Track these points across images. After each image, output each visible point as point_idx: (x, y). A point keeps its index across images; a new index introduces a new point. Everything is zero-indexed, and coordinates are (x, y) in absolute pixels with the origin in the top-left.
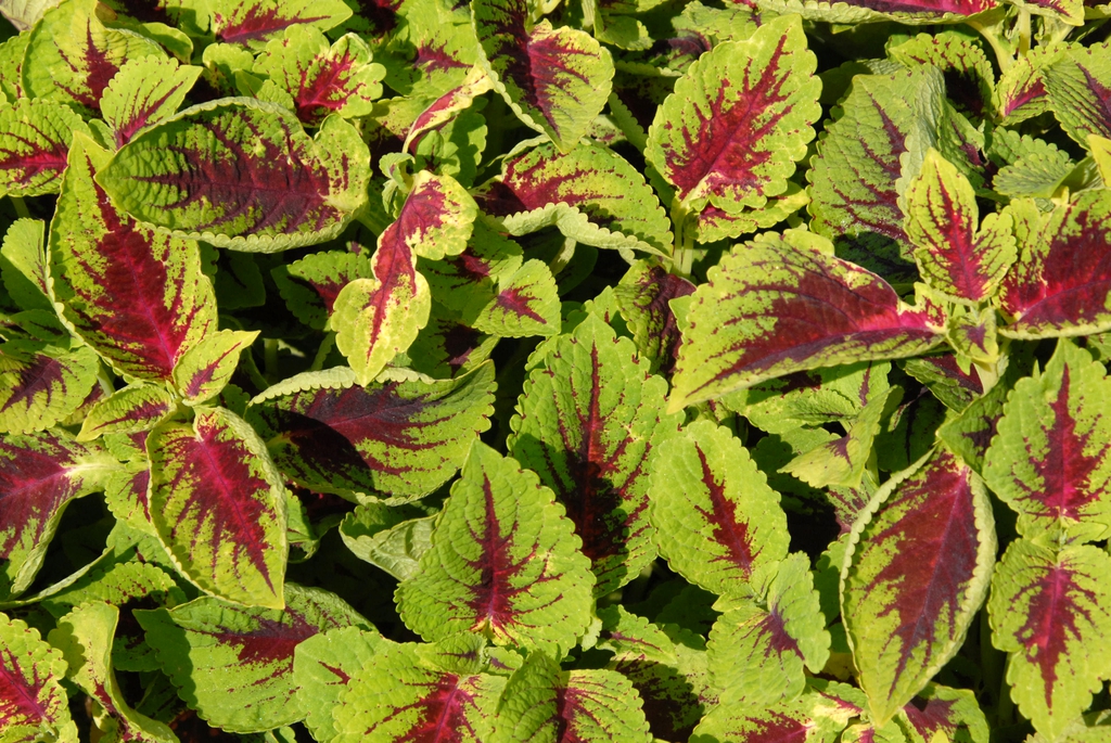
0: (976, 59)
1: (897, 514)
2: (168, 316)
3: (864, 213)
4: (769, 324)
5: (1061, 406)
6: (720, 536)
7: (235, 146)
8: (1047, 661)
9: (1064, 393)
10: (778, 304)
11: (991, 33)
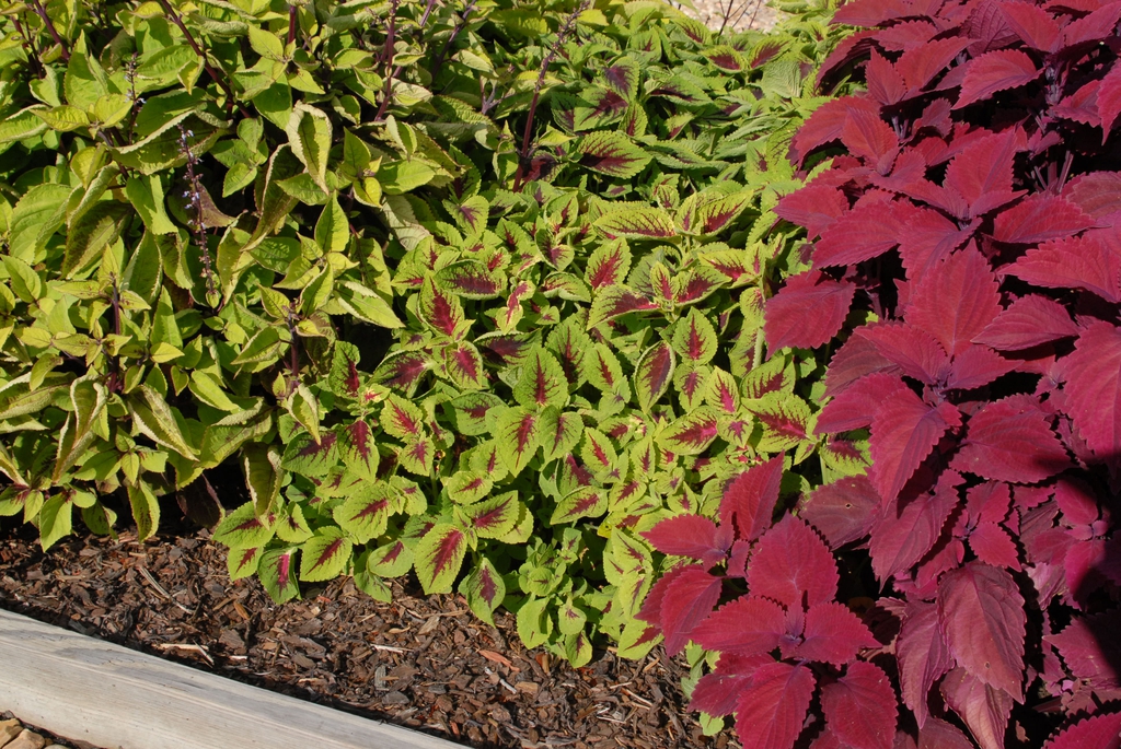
0: (675, 252)
1: (650, 360)
2: (451, 320)
3: (643, 289)
4: (614, 307)
5: (693, 326)
6: (604, 376)
7: (470, 274)
8: (690, 394)
9: (693, 322)
10: (616, 302)
11: (679, 246)
